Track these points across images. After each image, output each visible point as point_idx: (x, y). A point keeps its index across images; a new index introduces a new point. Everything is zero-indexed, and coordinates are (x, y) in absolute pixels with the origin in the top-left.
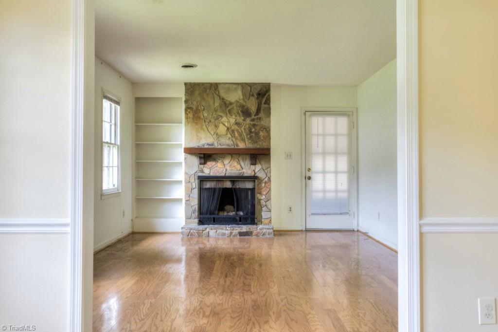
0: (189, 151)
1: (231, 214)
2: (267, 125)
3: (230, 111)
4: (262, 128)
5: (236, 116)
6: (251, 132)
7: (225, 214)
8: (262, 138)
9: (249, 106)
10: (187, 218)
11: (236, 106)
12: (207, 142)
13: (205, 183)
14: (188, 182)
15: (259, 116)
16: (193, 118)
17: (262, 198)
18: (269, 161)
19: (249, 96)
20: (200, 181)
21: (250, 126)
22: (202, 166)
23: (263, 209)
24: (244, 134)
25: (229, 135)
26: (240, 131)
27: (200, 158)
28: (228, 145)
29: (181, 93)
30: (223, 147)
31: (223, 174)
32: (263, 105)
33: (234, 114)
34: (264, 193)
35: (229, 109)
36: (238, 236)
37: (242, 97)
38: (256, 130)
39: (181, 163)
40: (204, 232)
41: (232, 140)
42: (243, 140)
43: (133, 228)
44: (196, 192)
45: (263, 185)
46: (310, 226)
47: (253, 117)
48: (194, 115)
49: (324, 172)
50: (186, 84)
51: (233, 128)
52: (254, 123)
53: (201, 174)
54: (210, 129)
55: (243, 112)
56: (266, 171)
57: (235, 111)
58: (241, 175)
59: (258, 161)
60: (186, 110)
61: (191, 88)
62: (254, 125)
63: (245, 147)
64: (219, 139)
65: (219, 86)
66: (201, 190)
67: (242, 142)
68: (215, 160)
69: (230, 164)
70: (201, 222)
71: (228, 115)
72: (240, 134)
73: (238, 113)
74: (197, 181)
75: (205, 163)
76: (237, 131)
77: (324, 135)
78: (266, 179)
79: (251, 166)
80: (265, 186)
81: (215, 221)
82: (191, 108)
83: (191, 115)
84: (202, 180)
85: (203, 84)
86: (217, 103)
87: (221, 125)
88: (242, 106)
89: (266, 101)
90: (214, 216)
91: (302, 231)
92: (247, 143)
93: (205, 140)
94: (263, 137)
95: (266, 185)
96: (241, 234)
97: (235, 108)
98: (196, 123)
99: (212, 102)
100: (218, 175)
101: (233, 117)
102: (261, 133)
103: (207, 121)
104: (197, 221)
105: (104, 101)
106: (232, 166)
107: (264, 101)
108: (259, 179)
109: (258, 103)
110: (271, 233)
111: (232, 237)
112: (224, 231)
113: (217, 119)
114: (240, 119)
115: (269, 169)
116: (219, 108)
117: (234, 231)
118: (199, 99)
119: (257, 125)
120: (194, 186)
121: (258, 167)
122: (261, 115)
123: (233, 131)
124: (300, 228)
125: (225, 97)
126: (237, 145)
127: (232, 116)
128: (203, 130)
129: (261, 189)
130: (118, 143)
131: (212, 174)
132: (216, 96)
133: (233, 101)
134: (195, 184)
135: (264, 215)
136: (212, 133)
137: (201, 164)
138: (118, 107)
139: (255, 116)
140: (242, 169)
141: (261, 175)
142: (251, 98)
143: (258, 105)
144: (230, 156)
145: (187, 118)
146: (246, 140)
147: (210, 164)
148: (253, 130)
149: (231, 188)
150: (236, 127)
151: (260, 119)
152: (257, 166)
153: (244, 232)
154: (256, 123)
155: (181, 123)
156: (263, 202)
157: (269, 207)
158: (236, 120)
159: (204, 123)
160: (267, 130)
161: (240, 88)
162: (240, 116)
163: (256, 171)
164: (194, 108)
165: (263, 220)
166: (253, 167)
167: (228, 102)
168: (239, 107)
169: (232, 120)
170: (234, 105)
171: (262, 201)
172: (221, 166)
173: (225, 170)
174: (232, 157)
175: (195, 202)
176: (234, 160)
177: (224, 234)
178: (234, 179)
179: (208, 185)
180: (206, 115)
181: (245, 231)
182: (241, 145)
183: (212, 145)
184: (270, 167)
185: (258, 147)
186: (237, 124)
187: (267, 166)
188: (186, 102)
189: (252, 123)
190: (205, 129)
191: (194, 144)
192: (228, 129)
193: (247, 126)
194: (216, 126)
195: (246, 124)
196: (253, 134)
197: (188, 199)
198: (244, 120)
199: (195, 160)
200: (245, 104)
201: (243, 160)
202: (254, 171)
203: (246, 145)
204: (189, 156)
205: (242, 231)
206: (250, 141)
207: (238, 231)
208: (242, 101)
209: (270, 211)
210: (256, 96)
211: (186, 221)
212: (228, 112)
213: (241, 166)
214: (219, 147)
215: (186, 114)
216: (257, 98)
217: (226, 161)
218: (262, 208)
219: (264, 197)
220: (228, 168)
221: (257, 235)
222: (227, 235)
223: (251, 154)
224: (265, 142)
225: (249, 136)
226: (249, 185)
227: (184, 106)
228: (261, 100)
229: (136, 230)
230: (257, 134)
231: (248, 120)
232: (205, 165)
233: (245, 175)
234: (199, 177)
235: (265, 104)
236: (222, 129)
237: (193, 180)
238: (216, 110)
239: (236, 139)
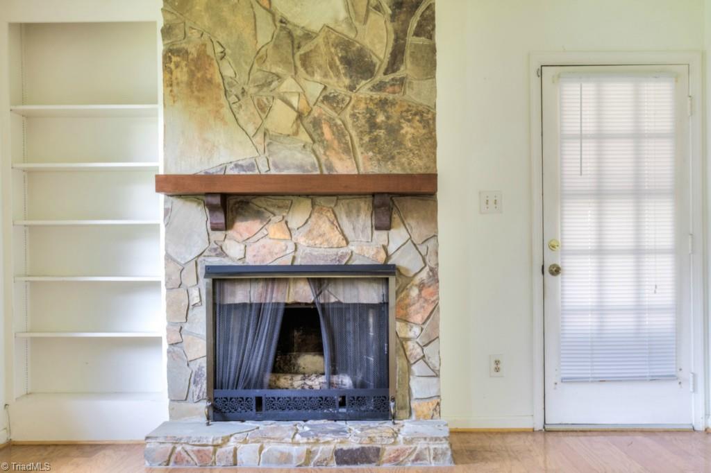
0: (173, 185)
1: (317, 383)
2: (425, 103)
3: (306, 60)
4: (407, 111)
5: (326, 76)
6: (373, 125)
7: (297, 382)
8: (409, 145)
9: (367, 42)
10: (175, 399)
11: (327, 44)
12: (233, 159)
13: (228, 288)
14: (176, 285)
15: (398, 75)
16: (190, 84)
17: (411, 334)
18: (431, 216)
19: (368, 11)
20: (214, 281)
21: (371, 106)
22: (219, 235)
23: (414, 368)
24: (354, 133)
25: (304, 137)
26: (339, 122)
27: (212, 208)
28: (301, 167)
30: (285, 172)
31: (287, 261)
32: (411, 40)
33: (320, 67)
34: (418, 318)
35: (302, 51)
36: (334, 465)
37: (343, 15)
38: (388, 118)
39: (153, 228)
40: (219, 451)
41: (314, 152)
42: (349, 150)
44: (200, 320)
45: (414, 292)
46: (557, 417)
47: (379, 77)
48: (192, 74)
49: (600, 252)
51: (315, 113)
52: (383, 95)
53: (216, 261)
54: (242, 116)
55: (347, 61)
56: (423, 249)
57: (321, 59)
58: (344, 262)
59: (395, 216)
60: (167, 58)
62: (383, 103)
63: (356, 172)
64: (273, 148)
66: (218, 311)
67: (345, 156)
68: (258, 214)
69: (307, 228)
70: (220, 411)
71: (301, 70)
72: (340, 133)
73: (332, 65)
74: (205, 283)
75: (227, 226)
76: (333, 125)
77: (600, 137)
78: (424, 275)
79: (376, 233)
80: (420, 295)
81: (260, 408)
82: (178, 52)
83: (181, 75)
84: (220, 278)
87: (278, 105)
88: (345, 44)
89: (420, 26)
90: (258, 393)
91: (533, 432)
92: (360, 158)
93: (225, 150)
94: (414, 138)
95: (423, 293)
96: (343, 457)
97: (323, 49)
98: (200, 100)
99: (247, 33)
100: (269, 261)
101: (318, 77)
102: (407, 129)
103: (234, 91)
104: (203, 406)
106: (315, 233)
107: (413, 24)
108: (401, 274)
109: (396, 32)
110: (444, 454)
111: (311, 466)
112: (284, 448)
113: (267, 84)
114: (339, 84)
115: (432, 242)
116: (270, 52)
117: (321, 447)
118: (206, 21)
119: (393, 104)
120: (195, 299)
121: (397, 236)
122: (407, 69)
123: (317, 123)
124: (526, 424)
125: (289, 16)
126: (330, 167)
127: (312, 74)
128: (226, 123)
129: (409, 305)
131: (250, 261)
132: (261, 13)
133: (315, 27)
134: (199, 291)
135: (419, 387)
136: (251, 129)
137: (215, 228)
139: (385, 74)
140: (348, 243)
141: (407, 261)
142: (374, 16)
143: (396, 40)
144: (307, 203)
145: (169, 83)
146: (359, 151)
147: (244, 227)
148: (381, 118)
149: (314, 303)
150: (326, 110)
151: (402, 81)
152: (392, 231)
153: (350, 451)
154: (391, 97)
156: (413, 348)
157: (434, 361)
158: (325, 88)
159: (223, 100)
160: (426, 117)
162: (338, 76)
163: (391, 249)
164: (193, 51)
165: (414, 404)
166: (381, 236)
167: (298, 33)
168: (336, 46)
169: (314, 89)
170: (320, 40)
171: (410, 345)
172: (278, 235)
173: (291, 248)
174: (313, 205)
175: (198, 349)
176: (321, 211)
177: (286, 458)
178: (320, 276)
179: (240, 295)
180: (229, 72)
181: (356, 446)
182: (343, 166)
183: (252, 166)
184: (435, 236)
185: (397, 170)
186: (329, 99)
187: (426, 232)
188: (167, 31)
189: (377, 95)
190: (229, 116)
191: (194, 164)
192: (300, 116)
193: (362, 106)
194: (264, 109)
195: (359, 100)
196: (382, 133)
197: (176, 338)
198: (352, 88)
199: (196, 216)
200: (352, 35)
201: (349, 214)
202: (385, 248)
203: (358, 167)
204: (178, 203)
205: (345, 447)
206: (371, 154)
207: (332, 447)
208: (343, 28)
209: (437, 375)
210: (390, 12)
211: (171, 409)
212: (298, 63)
213: (342, 233)
214: (273, 172)
215: (166, 68)
216: (393, 17)
217: (296, 219)
218: (409, 365)
219: (417, 330)
220: (302, 241)
221: (395, 460)
222: (295, 462)
223: (373, 195)
224: (421, 158)
225: (366, 139)
226: (368, 294)
227: (160, 47)
228: (406, 23)
229: (18, 437)
230: (393, 131)
231: (365, 89)
232: (230, 233)
233: (357, 262)
234: (210, 271)
235: (417, 34)
236: (282, 117)
237: (190, 279)
238: (261, 58)
239: (327, 148)
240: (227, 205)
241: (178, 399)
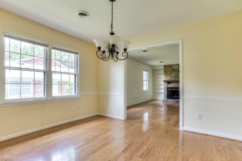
0: (164, 81)
1: (176, 97)
7: (174, 96)
10: (164, 97)
14: (164, 89)
25: (175, 77)
27: (167, 83)
28: (174, 80)
29: (163, 68)
31: (173, 87)
36: (176, 102)
39: (163, 84)
40: (167, 101)
43: (152, 99)
44: (166, 91)
50: (164, 66)
53: (167, 87)
54: (170, 76)
58: (178, 87)
61: (165, 66)
64: (172, 78)
65: (172, 65)
66: (168, 91)
68: (171, 83)
70: (168, 98)
74: (167, 89)
75: (168, 84)
76: (177, 76)
81: (171, 98)
82: (165, 71)
83: (165, 73)
84: (168, 88)
85: (168, 65)
86: (171, 70)
87: (172, 75)
93: (168, 79)
98: (166, 75)
103: (169, 74)
104: (166, 98)
105: (144, 71)
106: (176, 85)
111: (174, 102)
113: (171, 73)
118: (167, 69)
120: (166, 90)
123: (176, 76)
125: (173, 68)
126: (177, 80)
128: (168, 76)
130: (148, 80)
131: (170, 87)
132: (171, 68)
133: (176, 69)
134: (166, 89)
137: (167, 84)
138: (148, 72)
144: (175, 83)
145: (164, 73)
147: (170, 84)
150: (176, 75)
153: (178, 101)
155: (163, 75)
161: (177, 65)
164: (166, 71)
169: (175, 74)
172: (172, 85)
175: (166, 94)
177: (172, 101)
178: (176, 88)
179: (169, 89)
180: (169, 72)
183: (170, 80)
186: (176, 74)
188: (164, 70)
191: (166, 80)
194: (171, 75)
197: (164, 93)
199: (166, 84)
201: (178, 83)
204: (165, 83)
208: (178, 69)
212: (174, 72)
214: (172, 80)
217: (174, 84)
220: (174, 85)
227: (163, 71)
229: (153, 99)
234: (167, 88)
236: (173, 76)
237: (166, 88)
238: (171, 71)
239: (177, 78)
240: (169, 82)
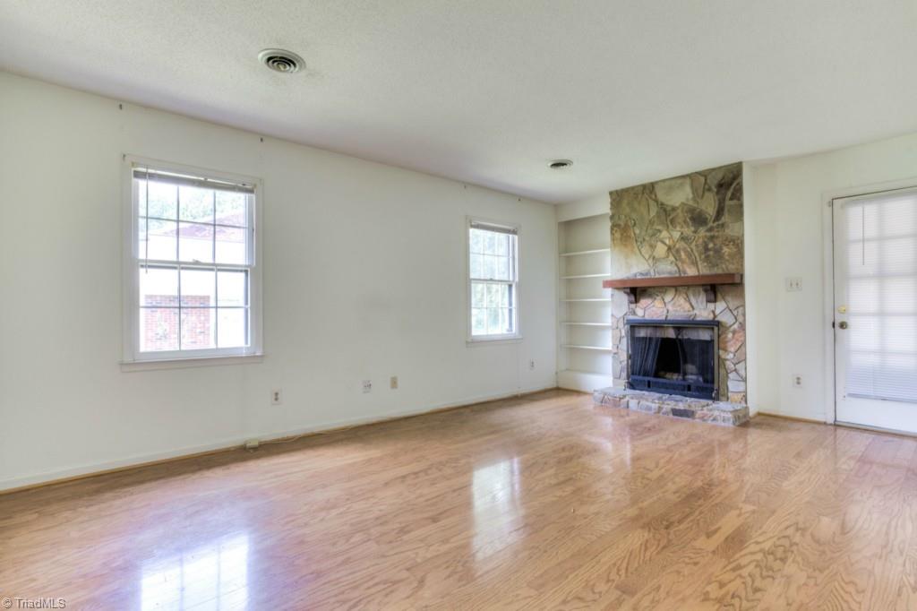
0: (617, 285)
2: (736, 234)
3: (672, 221)
4: (726, 240)
5: (682, 227)
6: (707, 249)
8: (727, 258)
9: (703, 208)
10: (615, 378)
11: (682, 211)
12: (639, 271)
13: (637, 329)
14: (615, 328)
15: (720, 222)
16: (621, 239)
17: (728, 357)
18: (742, 295)
19: (704, 192)
20: (632, 327)
21: (706, 240)
22: (633, 306)
23: (730, 375)
24: (696, 254)
25: (671, 258)
26: (689, 249)
27: (629, 294)
28: (670, 273)
29: (604, 207)
30: (662, 276)
31: (663, 318)
32: (728, 203)
33: (679, 223)
34: (732, 349)
35: (671, 217)
36: (671, 416)
37: (691, 196)
38: (715, 245)
39: (607, 303)
40: (622, 401)
41: (676, 265)
42: (695, 263)
43: (557, 382)
44: (624, 344)
45: (730, 335)
46: (843, 417)
47: (711, 224)
48: (622, 235)
49: (882, 314)
50: (611, 193)
51: (677, 246)
52: (712, 234)
53: (631, 317)
54: (643, 250)
55: (693, 219)
56: (735, 313)
57: (680, 220)
58: (691, 318)
59: (719, 296)
60: (612, 229)
61: (618, 197)
62: (712, 238)
63: (697, 274)
64: (658, 264)
65: (656, 186)
66: (635, 341)
67: (692, 266)
68: (650, 296)
69: (672, 302)
70: (632, 385)
71: (670, 227)
72: (689, 255)
73: (685, 222)
74: (627, 327)
75: (636, 301)
76: (685, 251)
77: (882, 239)
78: (736, 326)
79: (709, 304)
80: (733, 337)
81: (650, 386)
82: (618, 226)
83: (618, 235)
84: (634, 326)
85: (633, 188)
86: (654, 210)
87: (659, 244)
88: (692, 210)
89: (733, 194)
90: (649, 378)
91: (825, 423)
92: (700, 267)
93: (636, 267)
94: (729, 255)
95: (736, 336)
96: (676, 412)
97: (681, 215)
98: (626, 246)
99: (645, 213)
100: (655, 318)
101: (678, 229)
102: (726, 250)
103: (640, 240)
104: (625, 382)
106: (677, 304)
107: (729, 194)
108: (722, 326)
109: (719, 200)
110: (729, 419)
111: (661, 414)
112: (649, 404)
113: (654, 235)
114: (689, 231)
115: (741, 309)
116: (656, 219)
117: (666, 406)
118: (628, 210)
119: (717, 237)
120: (623, 334)
121: (720, 306)
122: (726, 218)
123: (678, 251)
124: (820, 418)
125: (664, 201)
126: (685, 273)
127: (675, 227)
128: (635, 254)
129: (726, 342)
130: (517, 279)
131: (647, 317)
132: (651, 202)
133: (677, 205)
134: (624, 331)
135: (733, 385)
136: (647, 257)
137: (631, 302)
138: (516, 237)
139: (714, 221)
140: (693, 309)
141: (726, 318)
142: (707, 194)
143: (720, 204)
144: (673, 290)
145: (613, 240)
146: (699, 263)
147: (644, 302)
148: (711, 245)
149: (677, 338)
150: (683, 244)
151: (723, 225)
152: (718, 304)
153: (680, 410)
154: (716, 234)
156: (730, 365)
157: (742, 372)
158: (682, 233)
159: (635, 244)
160: (738, 244)
161: (688, 181)
162: (688, 226)
163: (717, 312)
164: (622, 224)
165: (729, 394)
166: (711, 306)
167: (669, 209)
168: (687, 212)
169: (676, 235)
170: (679, 211)
171: (728, 363)
172: (660, 306)
173: (666, 311)
174: (676, 291)
175: (624, 357)
176: (680, 292)
177: (649, 409)
178: (679, 326)
179: (642, 333)
180: (637, 231)
181: (682, 408)
182: (691, 272)
183: (647, 274)
184: (744, 306)
185: (720, 272)
186: (683, 238)
187: (737, 303)
188: (612, 218)
189: (708, 234)
190: (638, 251)
191: (622, 274)
192: (669, 248)
193: (701, 240)
194: (653, 247)
195: (699, 238)
196: (711, 253)
197: (616, 351)
198: (695, 232)
199: (623, 298)
200: (696, 205)
201: (694, 295)
202: (713, 312)
203: (698, 271)
204: (616, 292)
205: (677, 408)
206: (705, 264)
207: (670, 407)
208: (691, 203)
209: (745, 380)
210: (715, 190)
211: (613, 381)
212: (669, 223)
213: (691, 304)
214: (657, 276)
215: (612, 234)
216: (717, 193)
217: (668, 298)
218: (727, 373)
219: (731, 356)
220: (671, 308)
221: (703, 418)
222: (653, 411)
223: (703, 285)
224: (733, 264)
225: (703, 256)
226: (704, 335)
227: (608, 224)
228: (725, 194)
229: (561, 386)
230: (718, 251)
231: (702, 232)
232: (638, 304)
233: (698, 319)
234: (628, 322)
235: (731, 199)
236: (661, 250)
237: (621, 325)
238: (651, 223)
239: (683, 262)
240: (636, 292)
241: (616, 377)
